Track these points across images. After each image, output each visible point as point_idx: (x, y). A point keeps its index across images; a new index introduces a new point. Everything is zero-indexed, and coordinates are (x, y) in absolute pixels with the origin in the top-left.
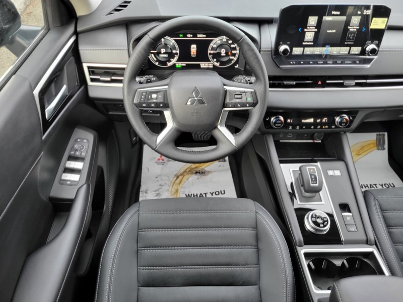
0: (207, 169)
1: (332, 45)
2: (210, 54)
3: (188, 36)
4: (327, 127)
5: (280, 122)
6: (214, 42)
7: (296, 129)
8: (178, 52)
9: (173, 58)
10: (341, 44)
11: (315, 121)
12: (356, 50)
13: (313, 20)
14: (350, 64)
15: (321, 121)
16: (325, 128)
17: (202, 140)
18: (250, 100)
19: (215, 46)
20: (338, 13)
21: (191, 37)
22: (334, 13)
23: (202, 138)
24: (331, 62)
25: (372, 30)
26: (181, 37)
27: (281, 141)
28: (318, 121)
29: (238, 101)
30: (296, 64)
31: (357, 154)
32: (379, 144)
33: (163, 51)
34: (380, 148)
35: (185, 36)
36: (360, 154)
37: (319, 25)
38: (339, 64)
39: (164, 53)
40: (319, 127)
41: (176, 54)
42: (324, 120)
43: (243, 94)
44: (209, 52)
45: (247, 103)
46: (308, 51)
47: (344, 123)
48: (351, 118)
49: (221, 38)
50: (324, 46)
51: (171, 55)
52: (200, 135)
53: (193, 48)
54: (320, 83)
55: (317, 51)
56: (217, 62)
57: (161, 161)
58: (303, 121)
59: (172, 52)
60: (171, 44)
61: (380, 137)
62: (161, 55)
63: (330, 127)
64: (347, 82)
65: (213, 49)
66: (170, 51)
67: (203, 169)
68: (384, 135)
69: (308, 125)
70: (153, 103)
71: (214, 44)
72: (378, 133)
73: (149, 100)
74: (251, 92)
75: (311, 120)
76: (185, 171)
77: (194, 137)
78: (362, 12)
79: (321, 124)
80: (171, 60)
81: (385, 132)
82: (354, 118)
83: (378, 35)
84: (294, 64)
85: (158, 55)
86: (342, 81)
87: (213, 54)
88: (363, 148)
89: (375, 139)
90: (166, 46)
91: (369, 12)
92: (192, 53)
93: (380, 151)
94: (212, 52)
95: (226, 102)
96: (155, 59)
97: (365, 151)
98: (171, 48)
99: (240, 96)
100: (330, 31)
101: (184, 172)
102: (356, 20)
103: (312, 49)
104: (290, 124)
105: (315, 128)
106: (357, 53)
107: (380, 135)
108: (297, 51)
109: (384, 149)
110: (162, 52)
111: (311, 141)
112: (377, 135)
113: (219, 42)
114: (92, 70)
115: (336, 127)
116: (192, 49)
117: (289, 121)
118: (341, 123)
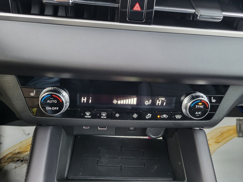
4: (165, 116)
5: (56, 102)
7: (100, 117)
11: (140, 102)
15: (154, 103)
16: (161, 119)
28: (147, 103)
32: (240, 132)
34: (241, 135)
36: (219, 142)
40: (149, 116)
42: (158, 103)
47: (199, 110)
48: (214, 101)
58: (115, 102)
61: (240, 122)
69: (126, 112)
75: (133, 101)
82: (219, 100)
86: (192, 11)
88: (222, 134)
89: (235, 124)
93: (240, 138)
97: (225, 138)
104: (87, 107)
105: (141, 117)
107: (240, 120)
112: (237, 120)
115: (184, 118)
117: (84, 100)
118: (192, 110)
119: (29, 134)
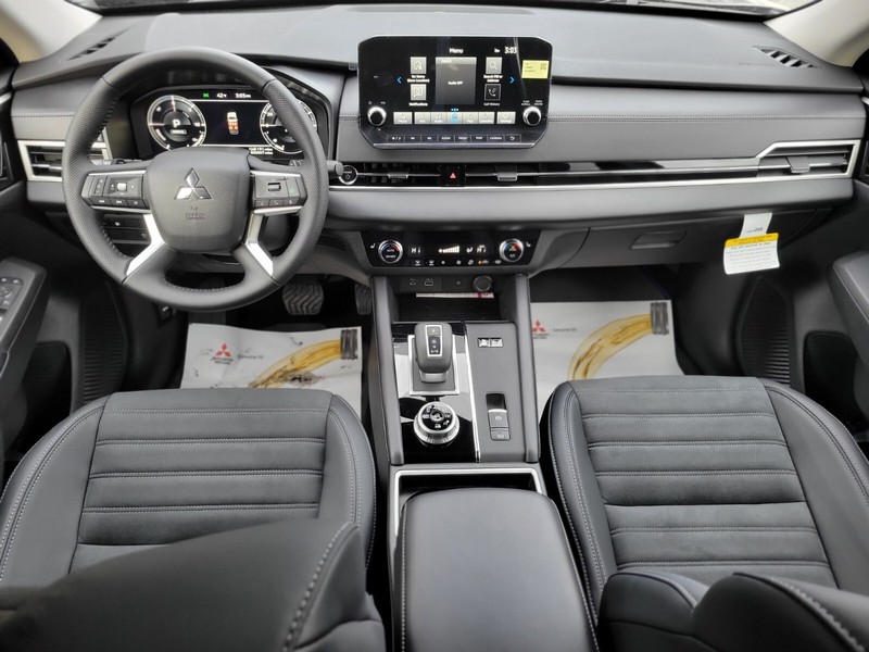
0: (316, 373)
1: (463, 108)
2: (265, 129)
3: (220, 95)
4: (485, 262)
5: (393, 250)
6: (267, 107)
7: (428, 265)
8: (204, 125)
9: (197, 136)
10: (478, 106)
11: (463, 250)
12: (507, 117)
13: (418, 64)
14: (499, 141)
15: (475, 250)
16: (482, 265)
17: (305, 313)
18: (294, 192)
19: (270, 115)
20: (461, 51)
21: (224, 98)
22: (452, 50)
23: (304, 309)
24: (465, 138)
25: (526, 80)
26: (206, 99)
27: (418, 295)
28: (469, 251)
29: (273, 194)
30: (402, 141)
31: (613, 343)
32: (657, 325)
33: (176, 123)
34: (659, 330)
35: (213, 94)
36: (619, 343)
37: (431, 72)
38: (479, 141)
39: (179, 128)
40: (471, 262)
41: (202, 129)
42: (479, 250)
43: (283, 183)
44: (262, 125)
45: (289, 198)
46: (423, 118)
47: (513, 252)
48: (528, 246)
50: (447, 108)
51: (193, 132)
52: (299, 304)
53: (232, 118)
54: (453, 176)
55: (439, 117)
56: (279, 143)
57: (223, 356)
58: (440, 251)
59: (192, 126)
60: (190, 110)
61: (658, 309)
62: (174, 132)
63: (492, 263)
64: (501, 176)
65: (267, 119)
66: (188, 123)
67: (307, 373)
68: (665, 305)
69: (451, 258)
70: (120, 198)
71: (269, 111)
72: (654, 302)
73: (110, 191)
74: (295, 178)
75: (456, 250)
76: (271, 377)
77: (287, 308)
78: (503, 50)
79: (474, 256)
81: (667, 299)
83: (539, 90)
84: (397, 141)
85: (169, 132)
86: (495, 174)
87: (269, 129)
88: (624, 330)
89: (649, 312)
90: (180, 114)
91: (513, 50)
92: (230, 128)
93: (658, 335)
94: (267, 126)
95: (254, 199)
96: (164, 139)
97: (629, 337)
98: (190, 119)
99: (277, 187)
100: (454, 83)
101: (268, 379)
102: (494, 64)
103: (428, 114)
104: (416, 257)
105: (465, 264)
106: (509, 122)
107: (657, 304)
108: (401, 117)
109: (666, 332)
110: (175, 126)
111: (475, 296)
112: (652, 305)
114: (38, 154)
115: (504, 263)
116: (229, 120)
117: (414, 250)
118: (507, 252)
119: (301, 343)
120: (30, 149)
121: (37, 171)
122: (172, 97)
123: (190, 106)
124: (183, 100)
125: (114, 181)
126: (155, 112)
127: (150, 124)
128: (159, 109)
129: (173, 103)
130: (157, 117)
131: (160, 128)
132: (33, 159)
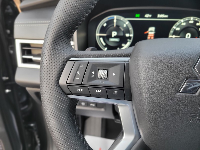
3: (147, 16)
6: (178, 24)
8: (132, 36)
9: (126, 43)
19: (178, 29)
21: (149, 18)
26: (138, 18)
33: (114, 34)
35: (142, 16)
39: (115, 37)
41: (130, 38)
44: (170, 36)
49: (187, 19)
51: (124, 40)
53: (151, 31)
59: (124, 36)
60: (125, 26)
62: (112, 40)
66: (122, 34)
70: (99, 87)
71: (178, 27)
73: (90, 79)
80: (123, 45)
85: (108, 39)
90: (118, 29)
94: (174, 36)
96: (104, 44)
98: (123, 32)
110: (113, 36)
113: (184, 24)
114: (28, 50)
116: (149, 33)
120: (23, 45)
121: (25, 61)
122: (116, 17)
123: (126, 22)
124: (122, 18)
125: (97, 67)
126: (103, 26)
127: (98, 35)
128: (105, 25)
129: (115, 21)
130: (103, 30)
131: (103, 37)
132: (24, 52)
